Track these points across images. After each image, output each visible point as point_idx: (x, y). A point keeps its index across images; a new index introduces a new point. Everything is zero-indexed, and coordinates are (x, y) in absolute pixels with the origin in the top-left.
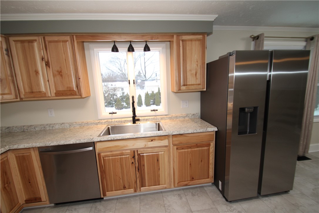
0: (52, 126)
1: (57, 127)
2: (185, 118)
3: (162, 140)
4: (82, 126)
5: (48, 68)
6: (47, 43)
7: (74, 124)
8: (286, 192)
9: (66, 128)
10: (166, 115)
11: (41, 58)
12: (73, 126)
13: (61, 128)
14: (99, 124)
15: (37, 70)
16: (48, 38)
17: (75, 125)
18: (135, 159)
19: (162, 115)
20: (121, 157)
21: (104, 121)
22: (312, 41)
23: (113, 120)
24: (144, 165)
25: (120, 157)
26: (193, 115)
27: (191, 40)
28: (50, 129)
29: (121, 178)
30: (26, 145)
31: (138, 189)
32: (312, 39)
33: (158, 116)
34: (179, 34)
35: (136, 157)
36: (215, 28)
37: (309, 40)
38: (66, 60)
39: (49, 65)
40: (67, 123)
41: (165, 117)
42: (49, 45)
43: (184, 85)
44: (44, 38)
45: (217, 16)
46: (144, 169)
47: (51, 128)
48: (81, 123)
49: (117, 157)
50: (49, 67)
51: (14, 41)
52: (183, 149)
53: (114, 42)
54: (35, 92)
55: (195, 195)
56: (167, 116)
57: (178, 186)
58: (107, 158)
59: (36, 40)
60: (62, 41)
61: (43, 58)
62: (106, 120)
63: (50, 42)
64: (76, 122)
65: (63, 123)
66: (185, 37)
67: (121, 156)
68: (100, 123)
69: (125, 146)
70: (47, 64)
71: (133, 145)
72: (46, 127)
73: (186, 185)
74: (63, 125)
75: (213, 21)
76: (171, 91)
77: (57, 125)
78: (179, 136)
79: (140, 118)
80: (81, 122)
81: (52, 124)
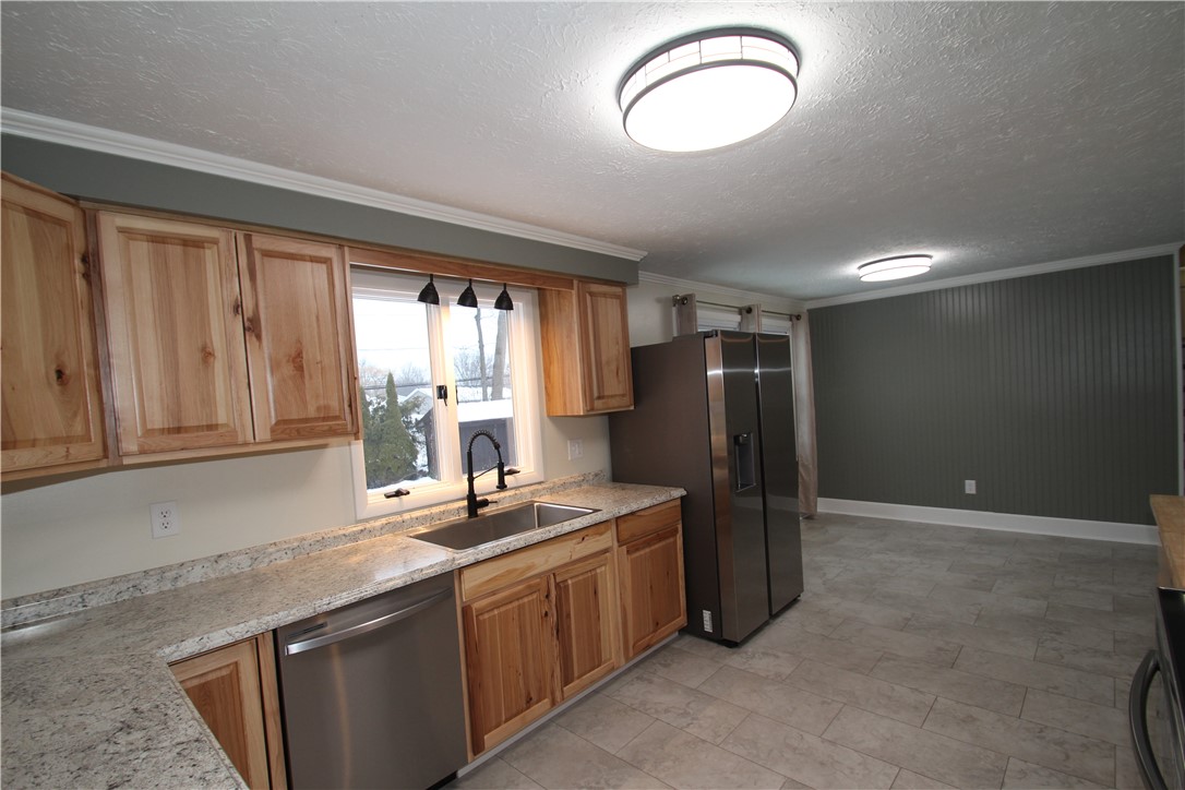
0: (173, 574)
1: (196, 576)
2: (580, 486)
3: (601, 534)
4: (300, 553)
5: (254, 339)
6: (257, 255)
7: (270, 550)
8: (795, 601)
9: (238, 571)
10: (540, 483)
11: (233, 303)
12: (267, 560)
13: (213, 576)
14: (361, 536)
15: (209, 345)
16: (259, 241)
17: (272, 557)
18: (549, 601)
19: (531, 485)
20: (521, 602)
21: (378, 523)
22: (749, 315)
23: (406, 516)
24: (568, 615)
25: (516, 604)
26: (596, 475)
27: (605, 295)
28: (162, 593)
29: (521, 671)
30: (219, 638)
31: (558, 695)
32: (749, 310)
33: (521, 487)
34: (585, 280)
35: (553, 593)
36: (643, 275)
37: (744, 312)
38: (321, 319)
39: (260, 331)
40: (239, 553)
41: (540, 487)
42: (263, 263)
43: (599, 398)
44: (248, 239)
45: (646, 253)
46: (569, 627)
47: (167, 586)
48: (296, 544)
49: (510, 606)
50: (259, 337)
51: (122, 230)
52: (637, 550)
53: (432, 276)
54: (187, 430)
55: (670, 665)
56: (544, 486)
57: (636, 655)
58: (486, 616)
59: (215, 242)
60: (308, 258)
61: (238, 307)
62: (384, 521)
63: (267, 254)
64: (275, 544)
65: (221, 556)
66: (595, 288)
67: (518, 599)
68: (365, 532)
69: (529, 568)
70: (252, 328)
71: (547, 561)
72: (145, 583)
73: (649, 646)
74: (223, 563)
75: (638, 262)
76: (546, 415)
77: (198, 568)
78: (630, 517)
79: (489, 498)
80: (296, 539)
81: (170, 568)
